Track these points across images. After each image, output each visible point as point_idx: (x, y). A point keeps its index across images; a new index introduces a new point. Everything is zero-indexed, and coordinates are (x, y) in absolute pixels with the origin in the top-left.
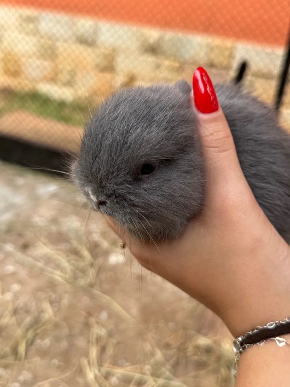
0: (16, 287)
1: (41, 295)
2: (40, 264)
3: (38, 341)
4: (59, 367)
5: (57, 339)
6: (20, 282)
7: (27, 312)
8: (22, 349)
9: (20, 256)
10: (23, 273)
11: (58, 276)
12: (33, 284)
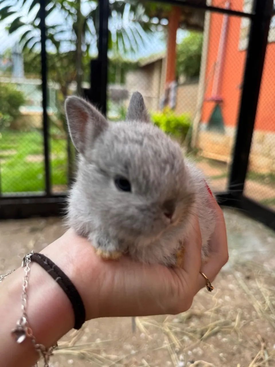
0: (227, 298)
1: (239, 310)
2: (251, 293)
3: (219, 336)
4: (221, 360)
5: (232, 342)
6: (232, 297)
7: (225, 316)
8: (206, 334)
9: (241, 282)
10: (237, 293)
11: (257, 305)
12: (239, 301)
